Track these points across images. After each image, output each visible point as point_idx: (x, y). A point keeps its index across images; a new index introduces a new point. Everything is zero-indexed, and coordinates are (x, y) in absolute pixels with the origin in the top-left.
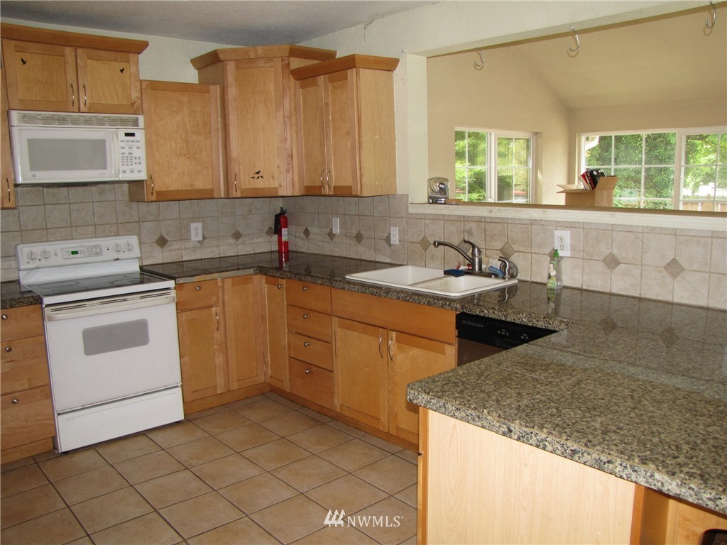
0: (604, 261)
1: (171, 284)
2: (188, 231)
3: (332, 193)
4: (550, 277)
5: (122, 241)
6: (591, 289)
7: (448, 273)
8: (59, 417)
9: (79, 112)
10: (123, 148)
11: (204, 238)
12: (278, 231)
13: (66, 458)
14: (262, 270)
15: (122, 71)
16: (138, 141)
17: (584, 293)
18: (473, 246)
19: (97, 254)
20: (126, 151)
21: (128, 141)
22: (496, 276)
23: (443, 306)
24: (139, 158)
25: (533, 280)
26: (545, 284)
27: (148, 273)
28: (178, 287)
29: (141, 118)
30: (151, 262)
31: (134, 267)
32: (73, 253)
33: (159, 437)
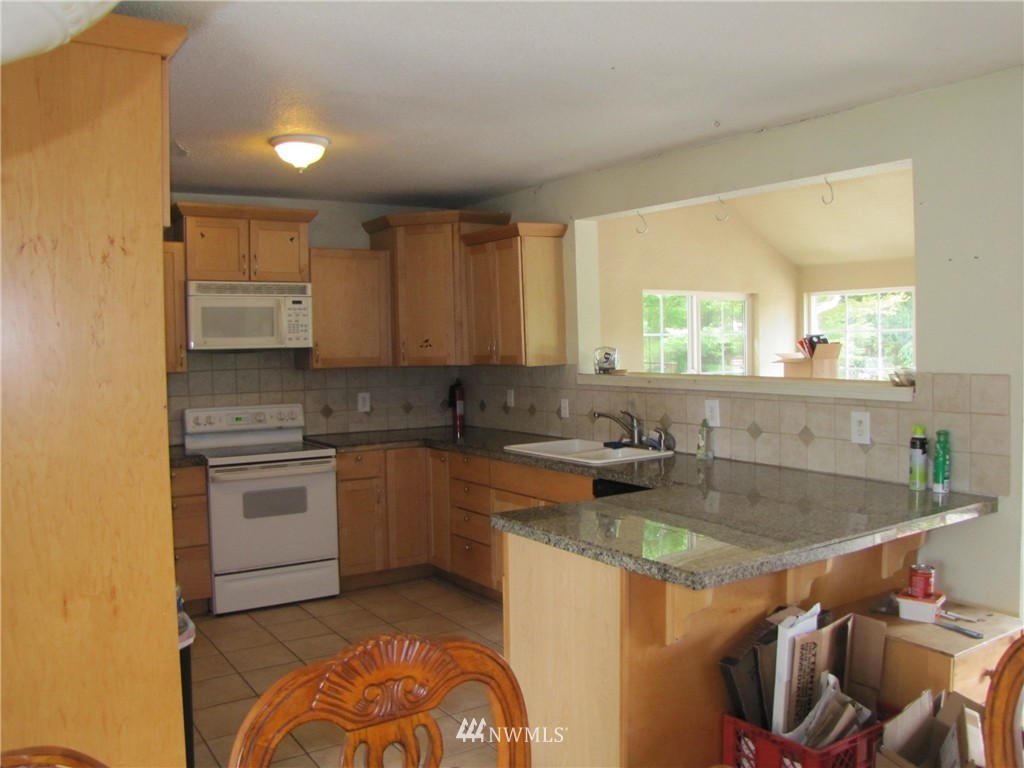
0: (748, 430)
1: (331, 452)
2: (355, 401)
3: (499, 363)
4: (699, 448)
5: (285, 409)
6: (738, 459)
7: (607, 445)
8: (217, 578)
9: (250, 280)
10: (290, 315)
11: (372, 408)
12: (452, 404)
13: (222, 620)
14: (428, 443)
15: (292, 240)
16: (305, 309)
17: (733, 463)
18: (632, 418)
19: (260, 421)
20: (293, 318)
21: (295, 309)
22: (654, 448)
23: (582, 473)
24: (306, 326)
25: (689, 452)
26: (695, 455)
27: (309, 442)
28: (338, 456)
29: (309, 286)
30: (314, 433)
31: (298, 437)
32: (237, 419)
33: (313, 609)
